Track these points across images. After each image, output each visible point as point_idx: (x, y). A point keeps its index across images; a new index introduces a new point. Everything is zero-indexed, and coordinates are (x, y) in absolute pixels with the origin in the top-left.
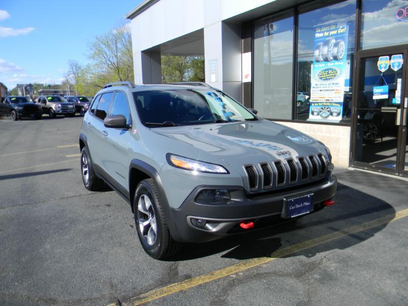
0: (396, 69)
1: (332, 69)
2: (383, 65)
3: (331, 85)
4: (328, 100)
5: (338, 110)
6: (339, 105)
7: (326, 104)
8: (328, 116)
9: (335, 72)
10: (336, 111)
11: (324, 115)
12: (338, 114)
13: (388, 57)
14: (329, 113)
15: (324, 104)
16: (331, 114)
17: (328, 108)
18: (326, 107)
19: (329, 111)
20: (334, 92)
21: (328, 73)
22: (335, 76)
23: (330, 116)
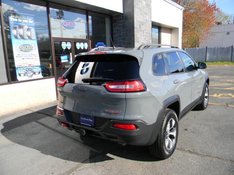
0: (69, 48)
1: (29, 45)
2: (64, 46)
3: (31, 55)
4: (31, 65)
5: (38, 70)
6: (39, 67)
7: (30, 67)
8: (32, 75)
9: (31, 47)
10: (37, 71)
11: (29, 75)
12: (39, 73)
13: (65, 42)
14: (32, 73)
15: (28, 67)
16: (35, 73)
17: (31, 70)
18: (30, 69)
19: (32, 72)
20: (33, 59)
21: (27, 48)
22: (32, 49)
23: (34, 75)
